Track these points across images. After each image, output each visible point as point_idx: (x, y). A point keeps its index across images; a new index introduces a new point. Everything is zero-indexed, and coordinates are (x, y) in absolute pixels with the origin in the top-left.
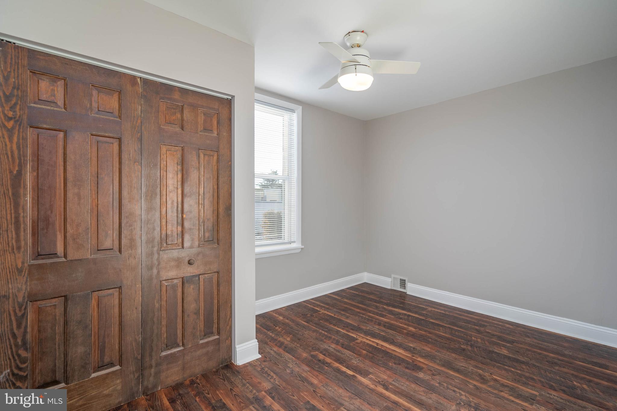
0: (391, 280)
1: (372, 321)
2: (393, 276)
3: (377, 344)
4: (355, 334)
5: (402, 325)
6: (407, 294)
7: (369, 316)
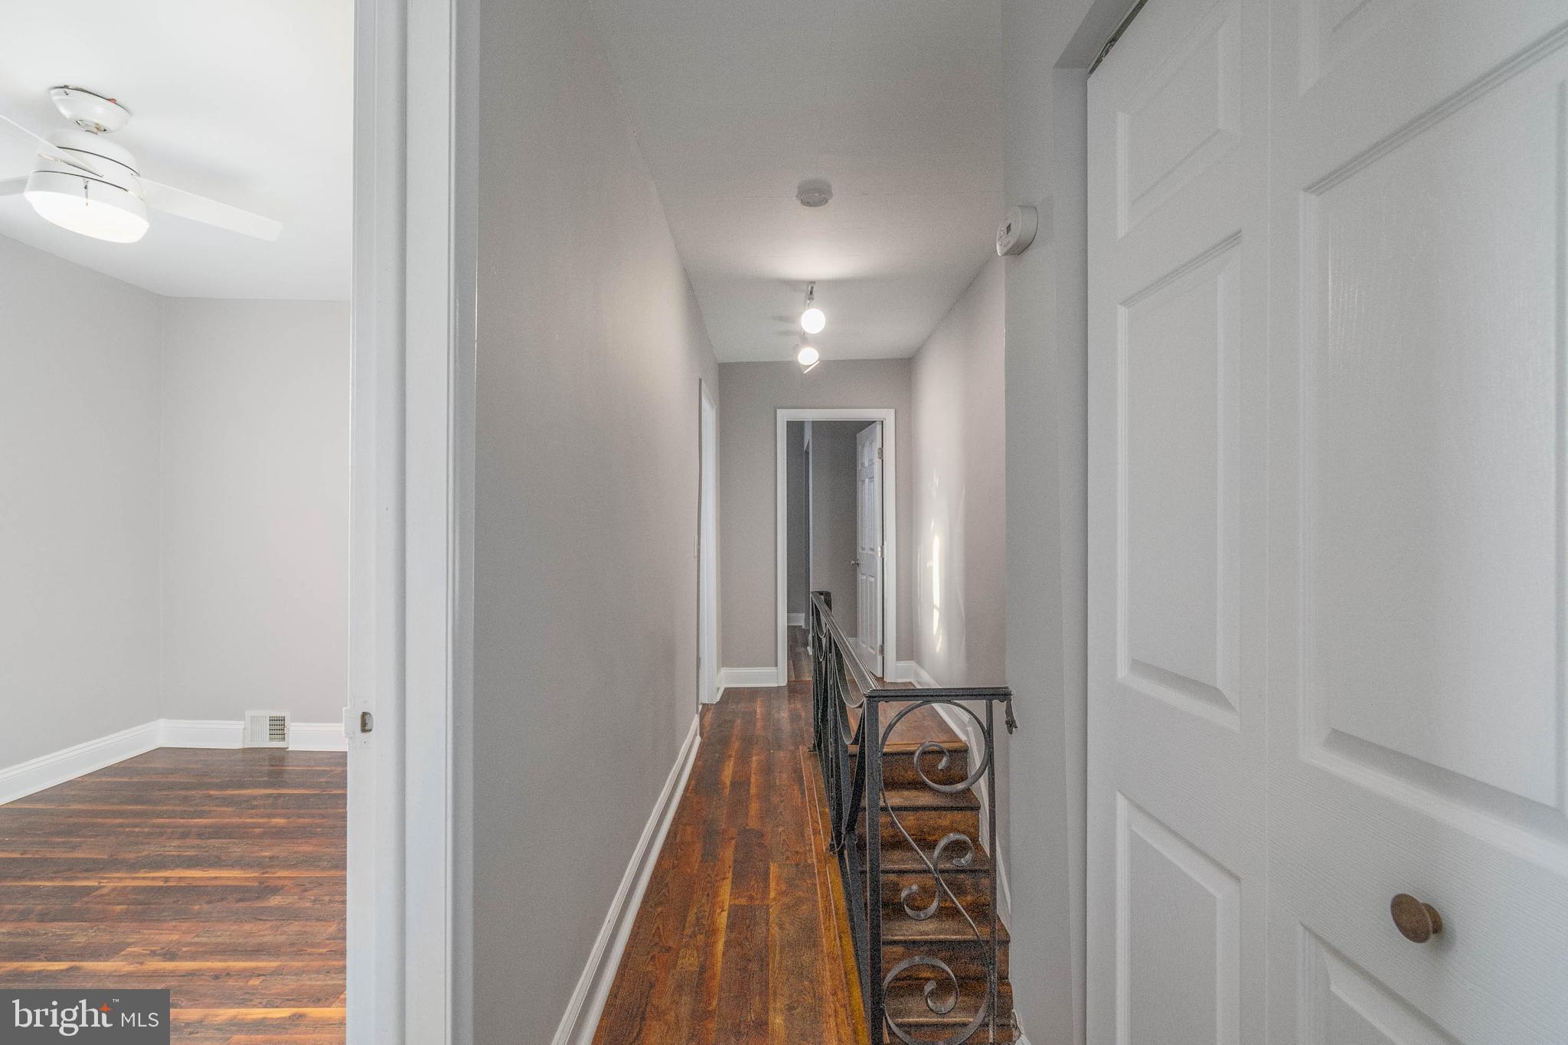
0: (243, 727)
1: (161, 834)
2: (249, 713)
3: (167, 879)
4: (96, 878)
5: (254, 820)
6: (288, 752)
7: (153, 826)
